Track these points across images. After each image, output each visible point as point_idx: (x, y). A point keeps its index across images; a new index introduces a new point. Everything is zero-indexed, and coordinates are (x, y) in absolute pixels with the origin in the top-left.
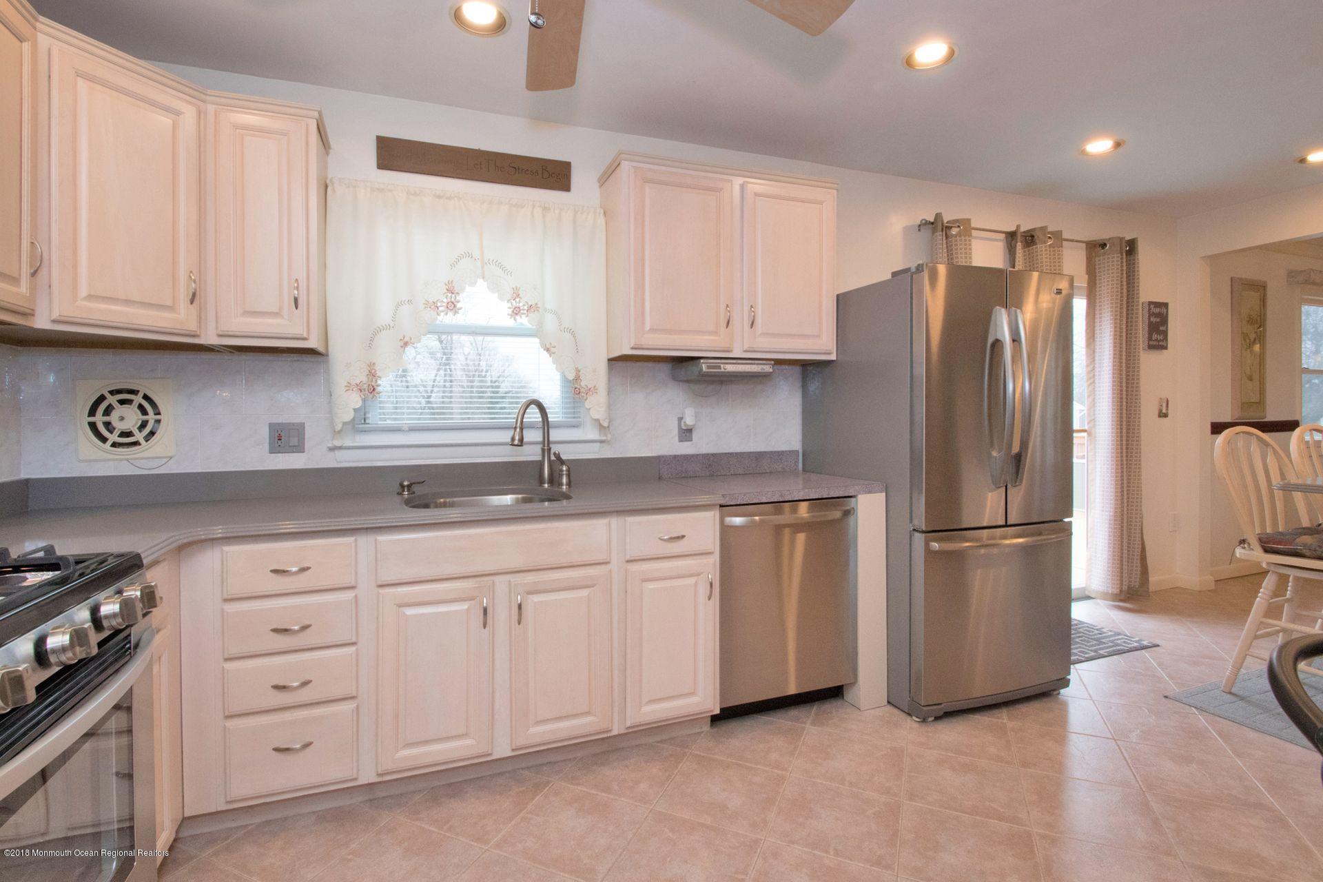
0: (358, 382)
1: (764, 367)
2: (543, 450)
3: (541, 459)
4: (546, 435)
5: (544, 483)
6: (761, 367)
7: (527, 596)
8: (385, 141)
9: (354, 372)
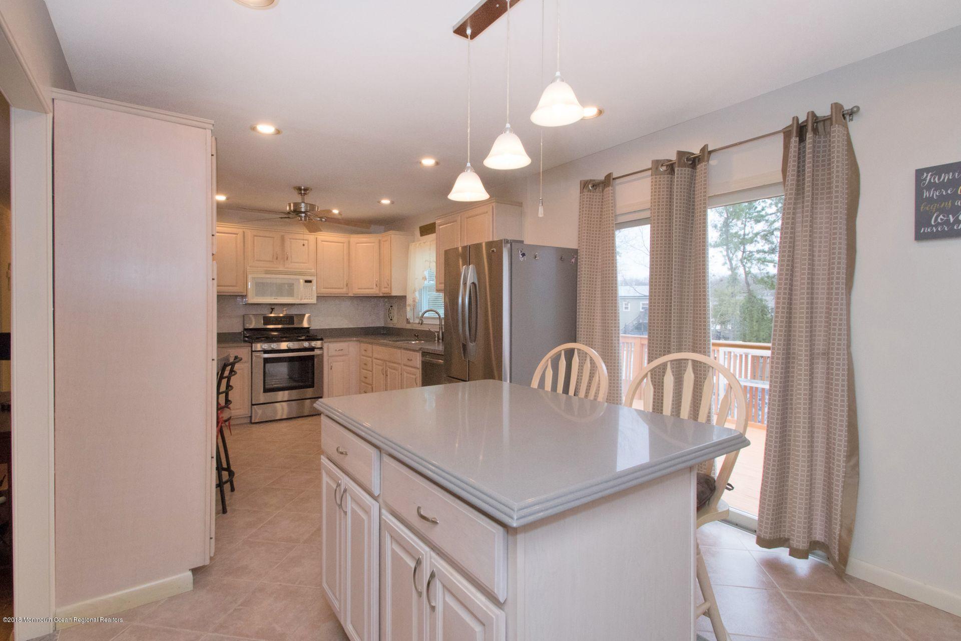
0: (410, 304)
7: (388, 369)
8: (421, 228)
9: (409, 301)
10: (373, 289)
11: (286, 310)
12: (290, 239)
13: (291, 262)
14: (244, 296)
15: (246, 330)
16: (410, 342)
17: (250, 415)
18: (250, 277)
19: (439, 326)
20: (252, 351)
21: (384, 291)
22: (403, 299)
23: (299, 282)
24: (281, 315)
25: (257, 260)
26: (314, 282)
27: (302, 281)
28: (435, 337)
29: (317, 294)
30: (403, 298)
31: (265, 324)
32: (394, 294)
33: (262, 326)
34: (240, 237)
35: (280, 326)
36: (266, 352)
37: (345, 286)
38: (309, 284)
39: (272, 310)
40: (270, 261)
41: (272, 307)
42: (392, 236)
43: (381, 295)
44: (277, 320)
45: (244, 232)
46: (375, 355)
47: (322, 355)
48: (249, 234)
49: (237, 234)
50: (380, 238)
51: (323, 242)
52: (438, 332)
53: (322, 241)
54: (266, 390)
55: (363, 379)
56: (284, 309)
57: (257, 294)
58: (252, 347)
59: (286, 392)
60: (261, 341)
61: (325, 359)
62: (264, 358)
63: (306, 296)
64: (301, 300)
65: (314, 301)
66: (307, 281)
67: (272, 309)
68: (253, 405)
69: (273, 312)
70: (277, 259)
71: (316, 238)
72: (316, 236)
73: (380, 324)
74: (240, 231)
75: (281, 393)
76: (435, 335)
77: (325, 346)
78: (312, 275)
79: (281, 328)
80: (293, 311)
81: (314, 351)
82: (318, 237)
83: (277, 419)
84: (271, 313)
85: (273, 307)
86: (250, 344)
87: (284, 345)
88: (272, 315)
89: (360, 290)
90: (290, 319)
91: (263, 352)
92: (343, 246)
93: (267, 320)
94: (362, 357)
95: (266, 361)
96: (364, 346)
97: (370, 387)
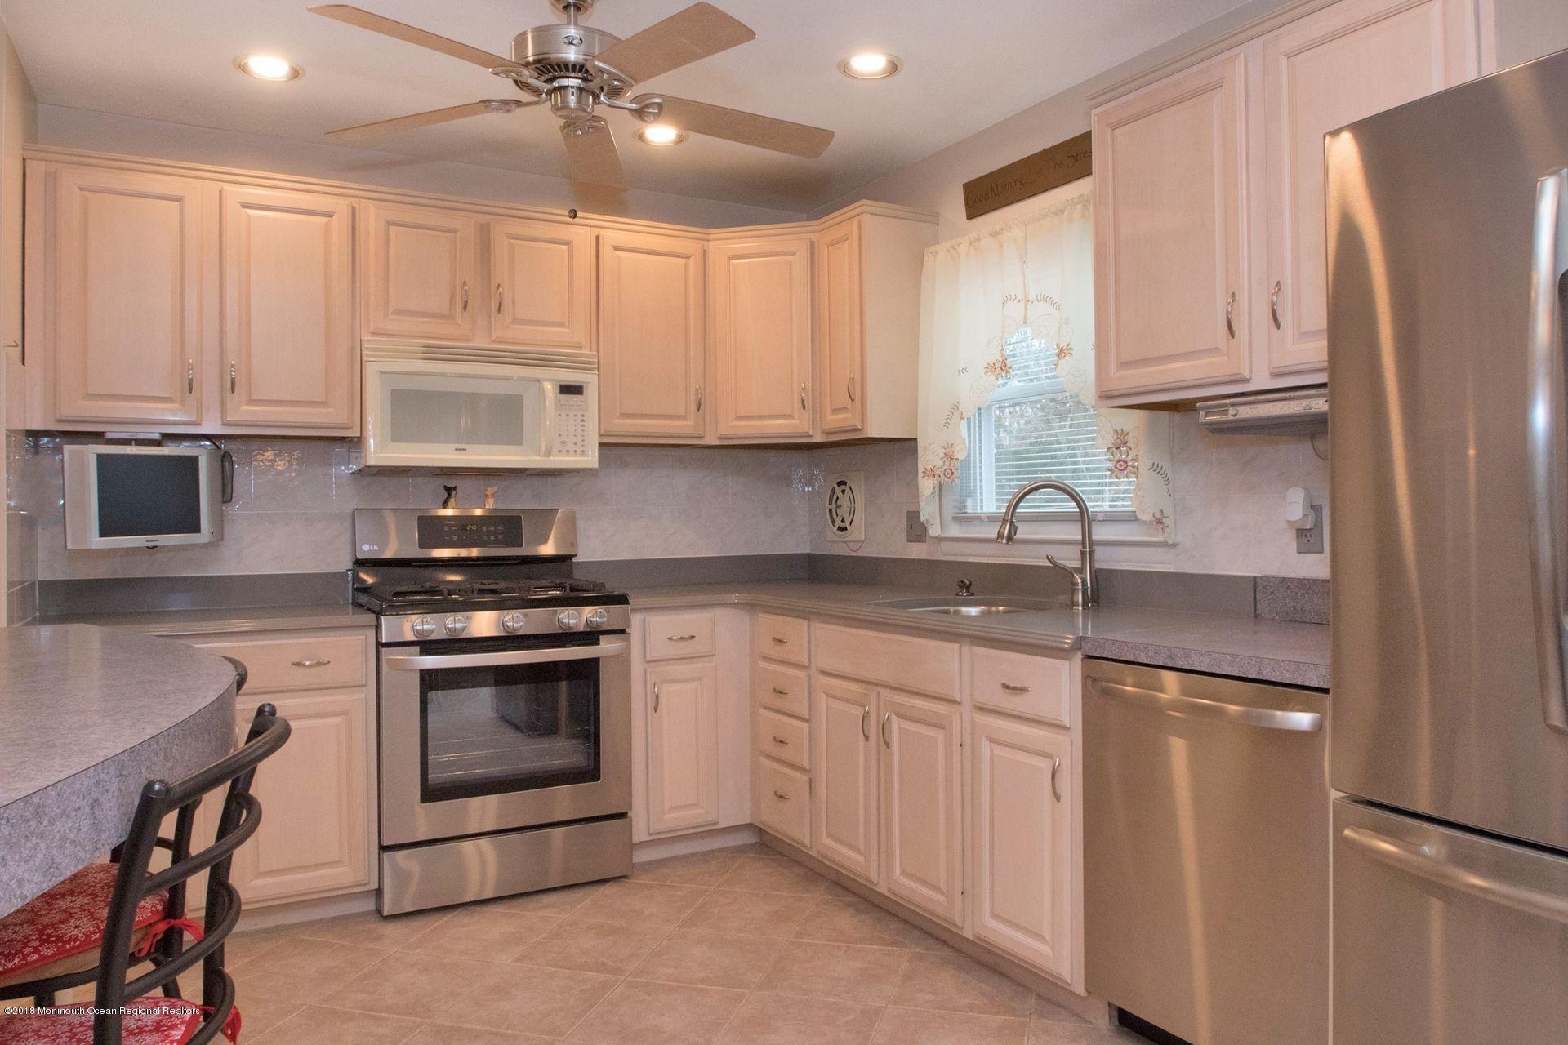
0: (931, 466)
1: (1313, 402)
2: (1083, 553)
3: (1080, 566)
4: (1087, 532)
5: (1078, 606)
6: (1305, 403)
7: (894, 718)
8: (968, 187)
9: (929, 457)
10: (790, 416)
11: (493, 495)
12: (510, 237)
13: (515, 321)
14: (353, 443)
15: (360, 564)
16: (952, 609)
17: (376, 887)
18: (372, 370)
19: (1080, 547)
20: (380, 645)
21: (834, 422)
22: (904, 448)
23: (542, 392)
24: (478, 512)
25: (398, 312)
26: (591, 393)
27: (550, 388)
28: (1074, 591)
29: (600, 435)
30: (907, 446)
31: (424, 544)
32: (873, 431)
33: (414, 552)
34: (340, 223)
35: (474, 552)
36: (428, 646)
37: (693, 407)
38: (574, 399)
39: (449, 495)
40: (443, 316)
41: (448, 479)
42: (866, 218)
43: (818, 438)
44: (464, 531)
45: (353, 209)
46: (823, 661)
47: (624, 659)
48: (372, 216)
49: (330, 215)
50: (814, 237)
51: (618, 253)
52: (1081, 571)
53: (616, 249)
54: (431, 793)
55: (768, 746)
56: (489, 491)
57: (399, 433)
58: (378, 628)
59: (492, 801)
60: (413, 607)
61: (637, 668)
62: (422, 671)
63: (563, 443)
64: (548, 453)
65: (590, 458)
66: (568, 389)
67: (449, 490)
68: (383, 848)
69: (452, 501)
70: (465, 307)
71: (597, 238)
72: (595, 231)
73: (797, 543)
74: (340, 206)
75: (475, 802)
76: (1075, 584)
77: (636, 620)
78: (584, 366)
79: (478, 559)
80: (519, 500)
81: (596, 642)
82: (603, 232)
83: (466, 901)
84: (445, 505)
85: (450, 484)
86: (370, 618)
87: (484, 623)
88: (449, 512)
89: (742, 423)
90: (509, 526)
91: (417, 649)
92: (686, 266)
93: (432, 530)
94: (762, 664)
95: (431, 681)
96: (769, 622)
97: (806, 778)
